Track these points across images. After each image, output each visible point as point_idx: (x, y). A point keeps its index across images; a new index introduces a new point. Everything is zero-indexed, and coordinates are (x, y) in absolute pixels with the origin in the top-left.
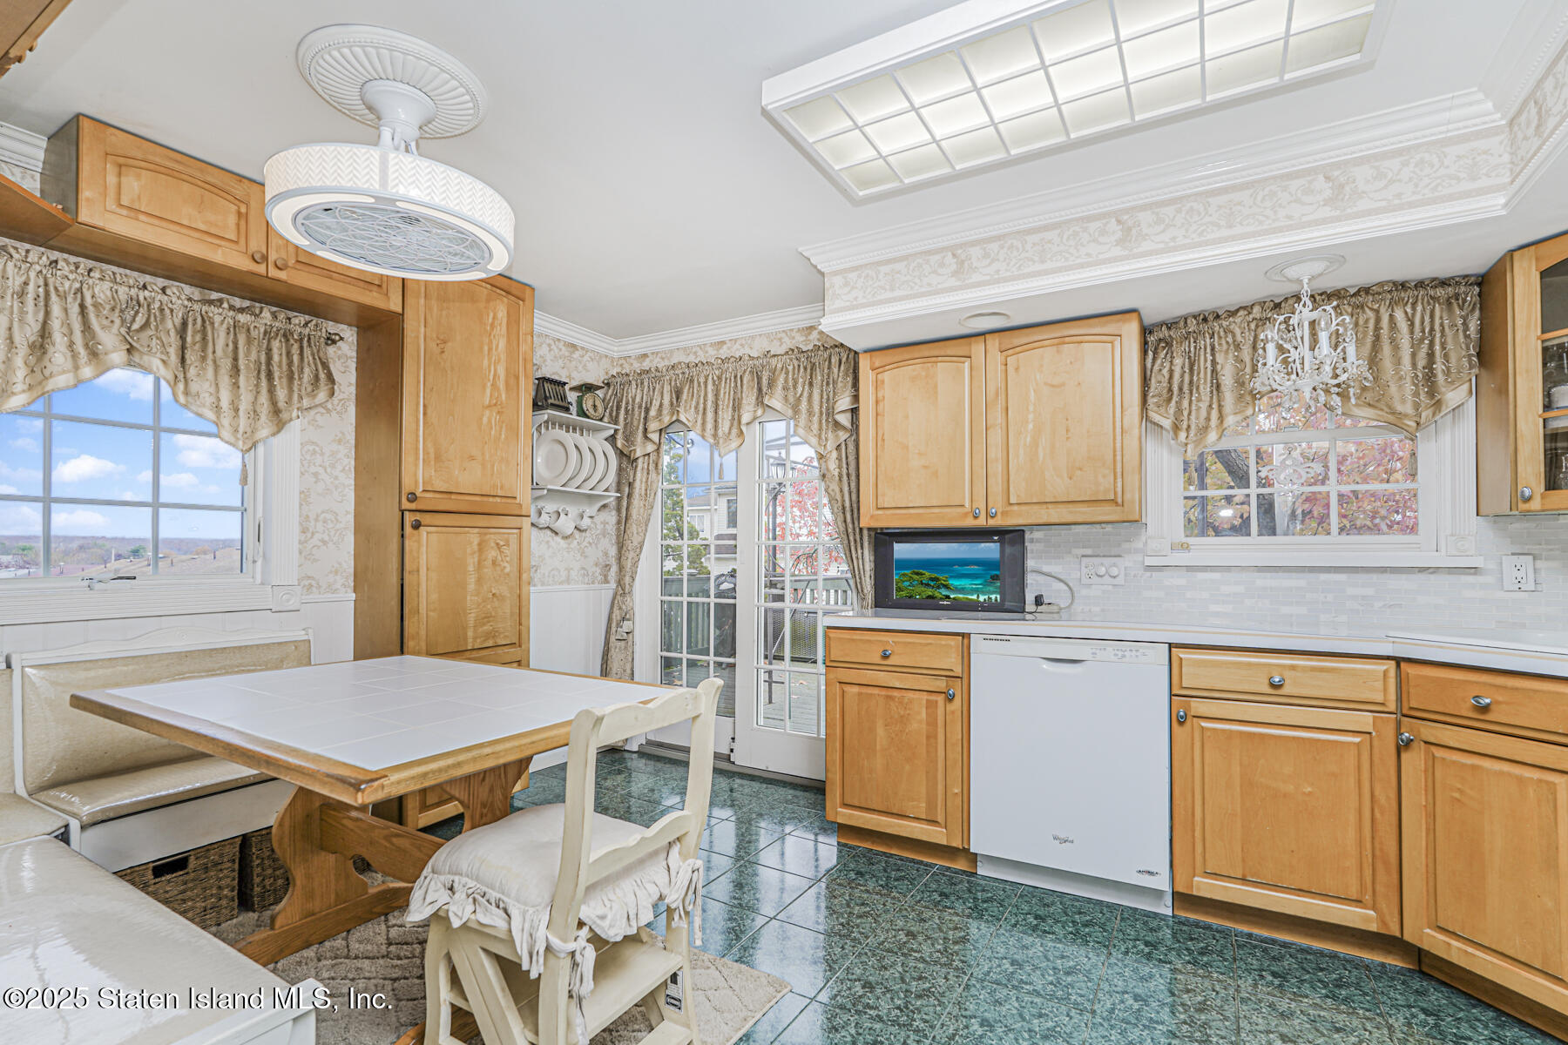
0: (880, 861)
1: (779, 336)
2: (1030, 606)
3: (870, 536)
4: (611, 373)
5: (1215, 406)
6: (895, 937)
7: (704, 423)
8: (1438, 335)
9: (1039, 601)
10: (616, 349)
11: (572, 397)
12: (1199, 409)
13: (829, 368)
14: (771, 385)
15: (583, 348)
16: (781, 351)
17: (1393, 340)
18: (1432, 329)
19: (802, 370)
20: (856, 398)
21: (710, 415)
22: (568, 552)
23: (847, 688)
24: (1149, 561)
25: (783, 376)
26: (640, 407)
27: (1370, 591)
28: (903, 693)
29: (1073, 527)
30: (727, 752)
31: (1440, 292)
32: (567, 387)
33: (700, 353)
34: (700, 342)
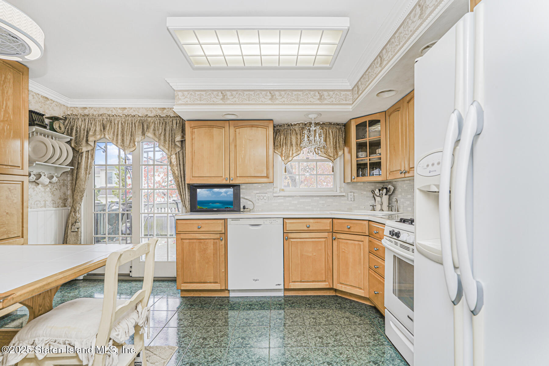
0: (198, 300)
1: (151, 109)
2: (242, 210)
3: (188, 187)
4: (66, 113)
5: (291, 150)
6: (209, 321)
7: (117, 140)
8: (337, 137)
9: (244, 208)
10: (69, 103)
11: (47, 121)
12: (287, 150)
13: (172, 124)
14: (147, 128)
15: (52, 100)
16: (152, 115)
17: (329, 138)
18: (336, 136)
19: (161, 124)
20: (183, 137)
21: (120, 137)
22: (45, 193)
23: (184, 241)
24: (275, 195)
25: (153, 125)
26: (84, 130)
27: (324, 202)
28: (205, 240)
29: (254, 184)
30: (128, 272)
31: (338, 127)
32: (44, 117)
33: (114, 111)
34: (115, 106)
